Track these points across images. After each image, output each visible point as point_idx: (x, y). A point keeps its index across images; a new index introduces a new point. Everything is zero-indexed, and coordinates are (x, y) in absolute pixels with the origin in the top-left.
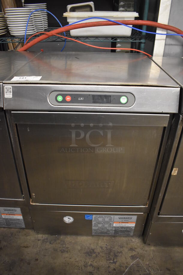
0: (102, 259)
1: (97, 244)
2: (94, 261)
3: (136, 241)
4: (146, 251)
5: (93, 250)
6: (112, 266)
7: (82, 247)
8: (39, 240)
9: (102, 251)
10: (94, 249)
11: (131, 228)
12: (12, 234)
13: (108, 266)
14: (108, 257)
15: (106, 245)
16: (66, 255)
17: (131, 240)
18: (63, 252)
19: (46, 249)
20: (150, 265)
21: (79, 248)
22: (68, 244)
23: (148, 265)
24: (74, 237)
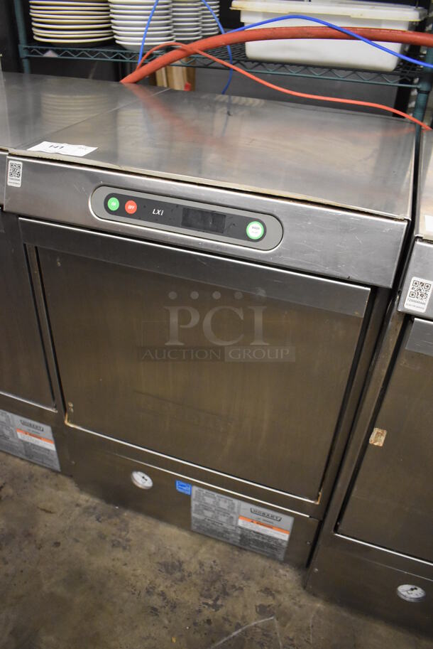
0: (192, 588)
1: (196, 553)
2: (172, 586)
3: (286, 575)
4: (300, 607)
5: (181, 563)
6: (207, 613)
7: (159, 549)
8: (78, 505)
9: (198, 572)
10: (183, 562)
11: (280, 541)
12: (31, 476)
13: (197, 609)
14: (206, 588)
15: (214, 562)
16: (119, 554)
17: (276, 570)
18: (115, 545)
19: (84, 529)
20: (295, 642)
21: (153, 548)
22: (133, 531)
23: (292, 640)
24: (152, 521)
